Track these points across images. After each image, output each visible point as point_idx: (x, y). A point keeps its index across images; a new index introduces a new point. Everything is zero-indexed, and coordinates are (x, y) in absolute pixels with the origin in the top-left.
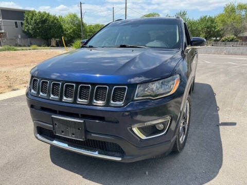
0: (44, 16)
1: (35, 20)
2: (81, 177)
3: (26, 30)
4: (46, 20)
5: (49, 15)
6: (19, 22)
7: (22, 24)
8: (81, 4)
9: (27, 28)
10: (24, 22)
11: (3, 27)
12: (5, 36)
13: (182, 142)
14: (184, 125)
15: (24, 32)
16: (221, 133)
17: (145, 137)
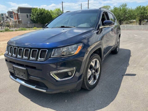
0: (42, 10)
1: (37, 13)
2: (30, 100)
4: (43, 12)
5: (44, 10)
7: (30, 15)
8: (62, 3)
9: (33, 17)
10: (31, 14)
11: (20, 18)
12: (22, 22)
13: (92, 84)
14: (95, 74)
15: (31, 20)
16: (123, 80)
17: (59, 79)
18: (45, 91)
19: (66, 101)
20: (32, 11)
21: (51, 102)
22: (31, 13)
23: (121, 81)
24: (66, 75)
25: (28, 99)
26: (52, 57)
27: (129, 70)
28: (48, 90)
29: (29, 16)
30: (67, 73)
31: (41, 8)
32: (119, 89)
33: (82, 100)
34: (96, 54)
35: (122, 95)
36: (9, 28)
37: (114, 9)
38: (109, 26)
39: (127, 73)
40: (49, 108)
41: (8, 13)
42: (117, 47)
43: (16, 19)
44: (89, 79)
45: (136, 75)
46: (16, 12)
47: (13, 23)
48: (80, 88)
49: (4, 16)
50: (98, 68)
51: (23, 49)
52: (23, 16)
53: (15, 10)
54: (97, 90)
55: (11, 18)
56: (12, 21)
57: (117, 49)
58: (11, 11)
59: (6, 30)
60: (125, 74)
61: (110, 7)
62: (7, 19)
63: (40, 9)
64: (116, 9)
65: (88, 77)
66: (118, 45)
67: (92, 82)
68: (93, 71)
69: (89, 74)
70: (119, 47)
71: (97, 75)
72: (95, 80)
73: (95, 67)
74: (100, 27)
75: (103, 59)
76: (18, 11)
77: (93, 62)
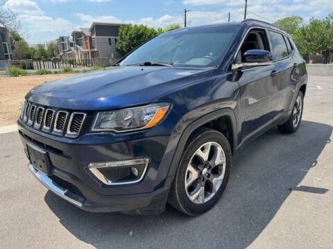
0: (140, 30)
1: (130, 35)
2: (59, 220)
3: (119, 48)
4: (143, 34)
5: (146, 28)
6: (113, 38)
7: (116, 40)
8: (186, 12)
9: (120, 45)
10: (118, 38)
11: (96, 45)
12: (98, 55)
13: (201, 202)
14: (210, 179)
15: (117, 50)
16: (286, 201)
17: (110, 183)
18: (80, 205)
19: (131, 233)
20: (121, 31)
21: (100, 230)
22: (118, 35)
23: (281, 202)
24: (127, 174)
25: (56, 217)
26: (93, 130)
27: (312, 178)
28: (86, 204)
30: (129, 168)
31: (139, 24)
32: (268, 222)
33: (169, 236)
34: (213, 131)
35: (270, 239)
36: (72, 66)
37: (312, 23)
38: (256, 64)
39: (303, 183)
41: (73, 35)
42: (292, 117)
43: (87, 48)
44: (191, 189)
45: (328, 192)
46: (88, 34)
47: (81, 55)
49: (66, 42)
50: (221, 165)
51: (43, 109)
52: (100, 42)
54: (213, 217)
55: (78, 46)
56: (79, 52)
57: (294, 122)
58: (80, 30)
59: (66, 71)
60: (299, 186)
61: (301, 19)
63: (136, 26)
64: (315, 24)
65: (187, 185)
66: (295, 112)
67: (201, 198)
68: (205, 171)
69: (190, 177)
70: (299, 117)
71: (217, 182)
72: (211, 192)
73: (211, 163)
74: (235, 67)
75: (240, 145)
76: (92, 30)
77: (203, 149)
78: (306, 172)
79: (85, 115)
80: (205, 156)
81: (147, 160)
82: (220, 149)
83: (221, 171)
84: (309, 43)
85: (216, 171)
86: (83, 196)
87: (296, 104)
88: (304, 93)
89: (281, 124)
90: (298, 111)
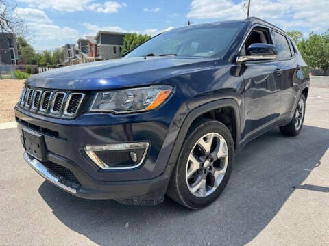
6: (117, 46)
10: (123, 47)
11: (101, 53)
13: (202, 196)
14: (212, 172)
16: (290, 198)
17: (106, 167)
18: (74, 191)
19: (127, 225)
20: (126, 40)
21: (94, 222)
22: (122, 44)
23: (285, 199)
24: (125, 159)
25: (49, 208)
26: (91, 110)
28: (81, 191)
29: (118, 49)
31: (143, 34)
34: (216, 122)
35: (274, 234)
37: (311, 38)
39: (307, 182)
40: (84, 235)
41: (79, 43)
42: (294, 120)
43: (92, 56)
44: (192, 181)
46: (94, 42)
48: (161, 198)
49: (71, 49)
50: (224, 158)
51: (41, 92)
52: (105, 50)
53: (91, 37)
55: (83, 54)
56: (84, 60)
57: (296, 124)
58: (85, 38)
60: (303, 184)
62: (77, 56)
63: (140, 36)
64: (314, 38)
65: (188, 175)
66: (297, 114)
67: (202, 191)
68: (207, 163)
69: (191, 167)
70: (301, 121)
71: (219, 175)
72: (212, 186)
73: (213, 155)
74: (240, 60)
75: (243, 140)
76: (97, 39)
77: (205, 139)
78: (310, 172)
79: (83, 95)
80: (207, 146)
81: (148, 144)
82: (222, 141)
83: (223, 165)
84: (309, 57)
85: (218, 164)
86: (78, 183)
87: (298, 107)
88: (306, 96)
89: (283, 125)
90: (300, 114)
